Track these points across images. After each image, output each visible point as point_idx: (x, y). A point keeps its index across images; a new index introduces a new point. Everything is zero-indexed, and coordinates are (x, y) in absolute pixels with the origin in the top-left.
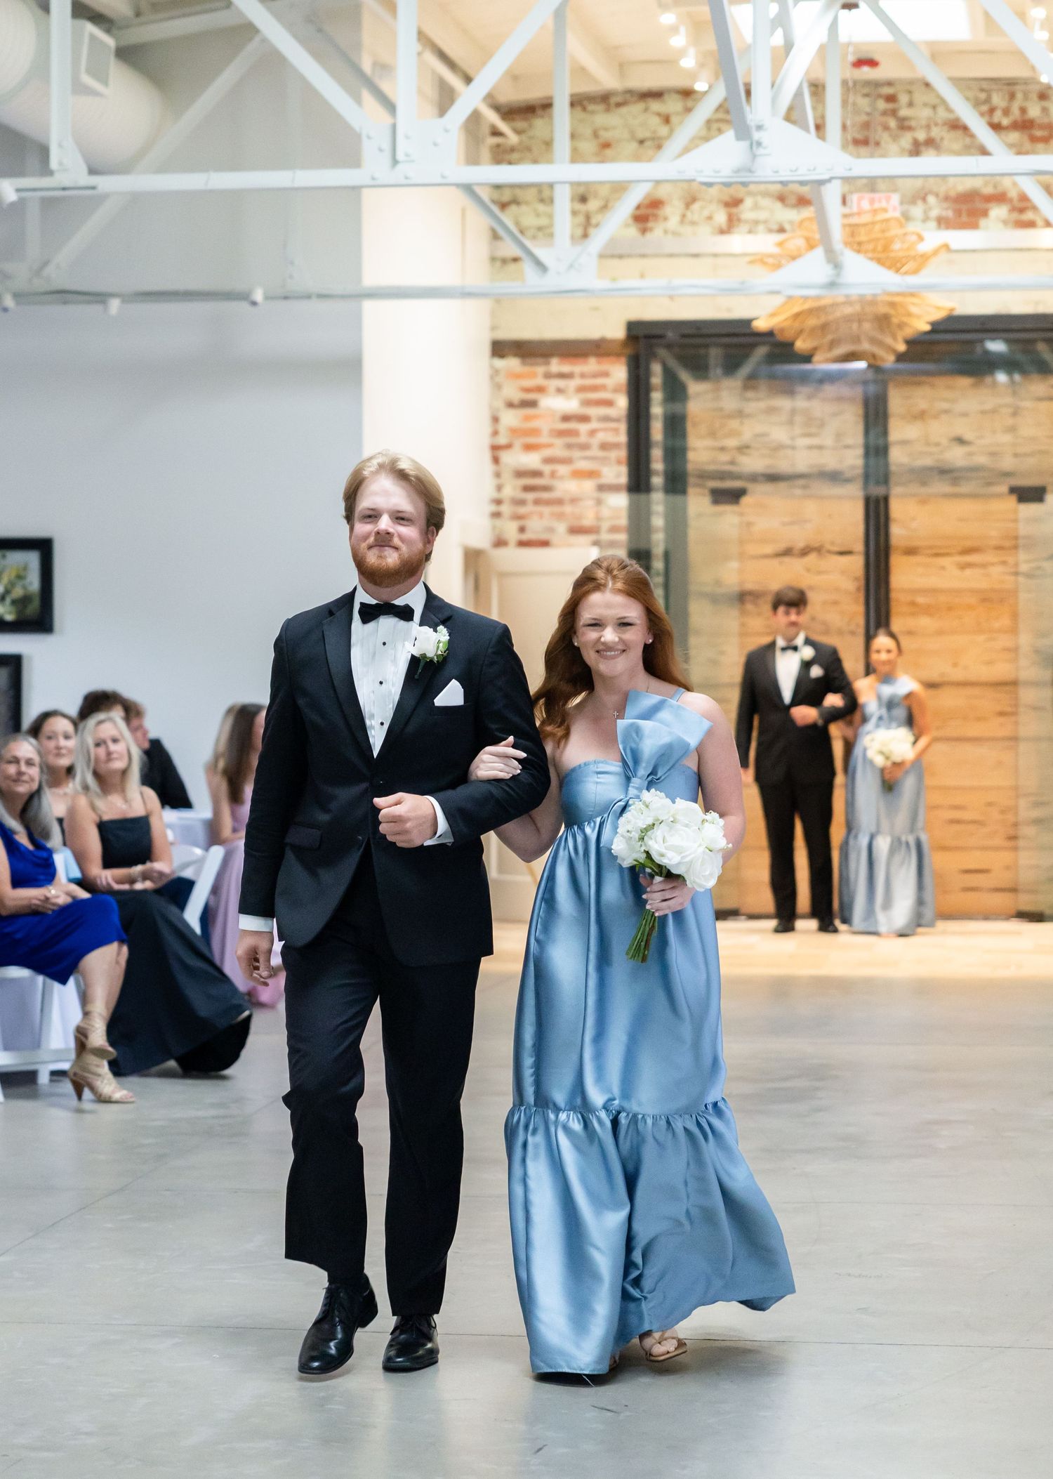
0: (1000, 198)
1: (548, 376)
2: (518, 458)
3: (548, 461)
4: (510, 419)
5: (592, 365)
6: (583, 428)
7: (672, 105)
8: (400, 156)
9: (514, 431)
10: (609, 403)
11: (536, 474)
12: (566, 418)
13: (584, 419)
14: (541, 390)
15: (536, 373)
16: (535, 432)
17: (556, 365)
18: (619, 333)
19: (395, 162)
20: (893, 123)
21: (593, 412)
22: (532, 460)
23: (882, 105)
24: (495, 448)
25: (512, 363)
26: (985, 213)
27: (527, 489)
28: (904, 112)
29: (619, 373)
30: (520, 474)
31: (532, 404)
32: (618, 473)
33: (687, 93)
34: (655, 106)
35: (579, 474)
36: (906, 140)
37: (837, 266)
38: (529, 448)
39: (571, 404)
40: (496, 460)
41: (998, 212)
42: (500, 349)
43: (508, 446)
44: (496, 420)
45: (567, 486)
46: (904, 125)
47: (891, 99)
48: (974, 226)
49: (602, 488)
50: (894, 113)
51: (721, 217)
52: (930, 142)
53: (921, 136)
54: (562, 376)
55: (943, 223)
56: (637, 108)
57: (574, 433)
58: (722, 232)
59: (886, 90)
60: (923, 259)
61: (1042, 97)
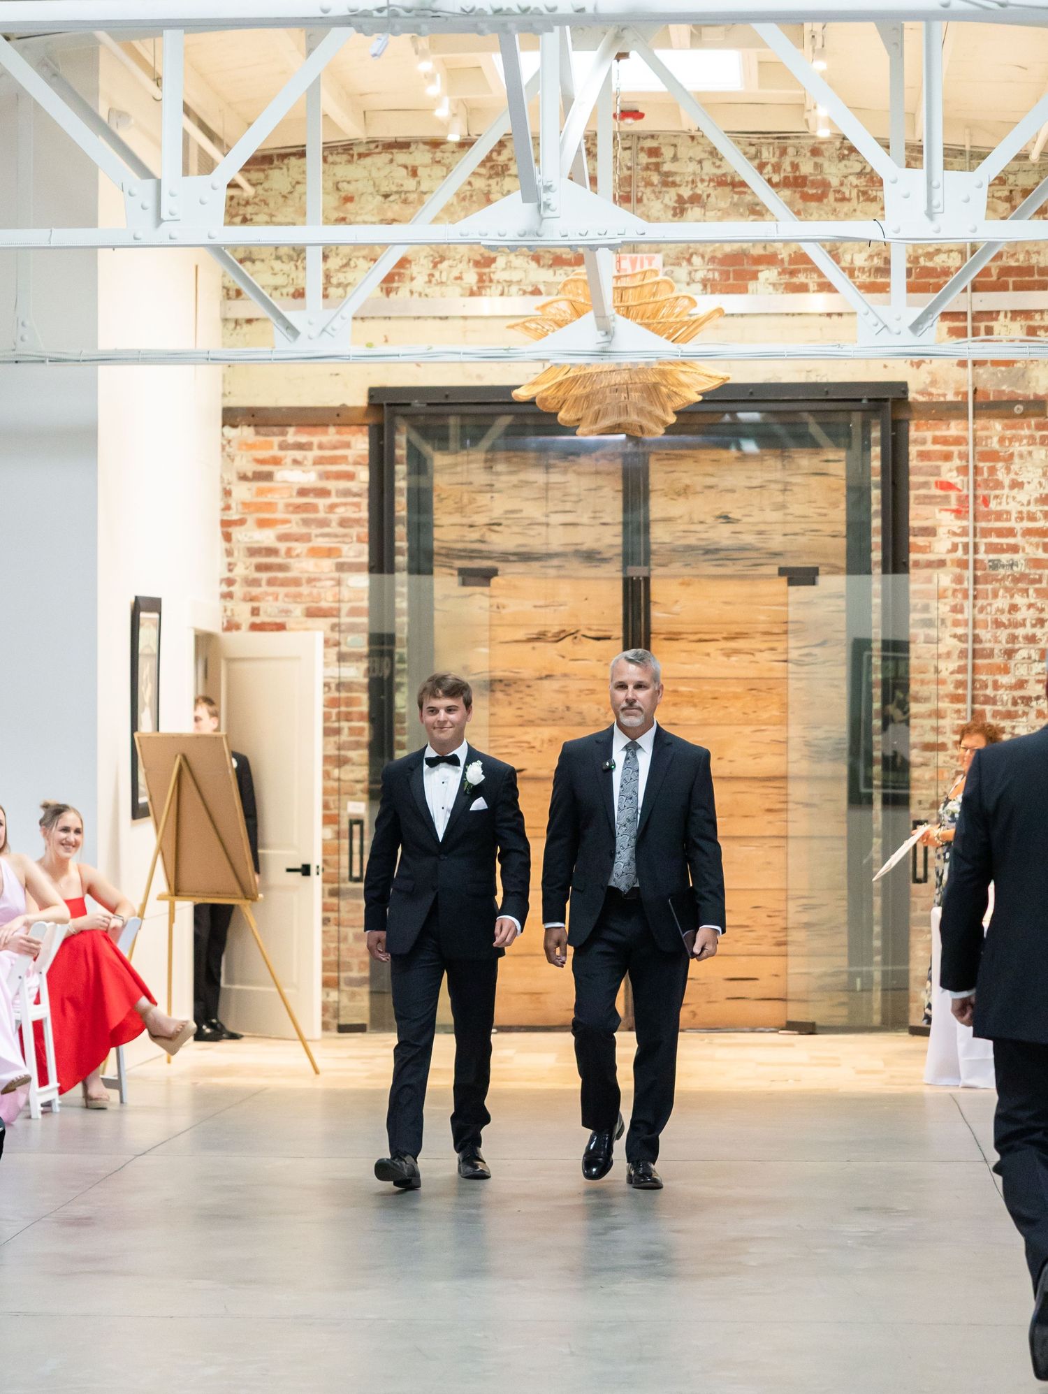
0: (770, 260)
1: (284, 446)
2: (250, 535)
3: (283, 538)
4: (243, 492)
5: (332, 435)
6: (322, 502)
7: (420, 156)
8: (165, 215)
9: (247, 506)
10: (350, 476)
11: (271, 552)
12: (303, 492)
13: (324, 493)
14: (276, 461)
15: (271, 444)
16: (270, 506)
17: (292, 436)
18: (362, 401)
19: (159, 221)
20: (655, 179)
21: (332, 485)
22: (266, 537)
23: (644, 159)
24: (226, 524)
25: (246, 433)
26: (754, 276)
27: (259, 568)
28: (667, 167)
29: (360, 444)
30: (253, 552)
31: (268, 476)
32: (359, 552)
33: (435, 144)
34: (401, 157)
35: (315, 553)
36: (670, 197)
37: (608, 332)
38: (262, 524)
39: (309, 477)
40: (228, 537)
41: (768, 274)
42: (231, 417)
43: (241, 522)
44: (227, 493)
45: (304, 566)
46: (668, 181)
47: (654, 152)
48: (743, 290)
49: (341, 567)
50: (657, 167)
51: (471, 278)
52: (695, 199)
53: (686, 192)
54: (300, 447)
55: (708, 286)
56: (382, 159)
57: (313, 508)
58: (472, 294)
59: (649, 144)
60: (694, 326)
61: (815, 152)
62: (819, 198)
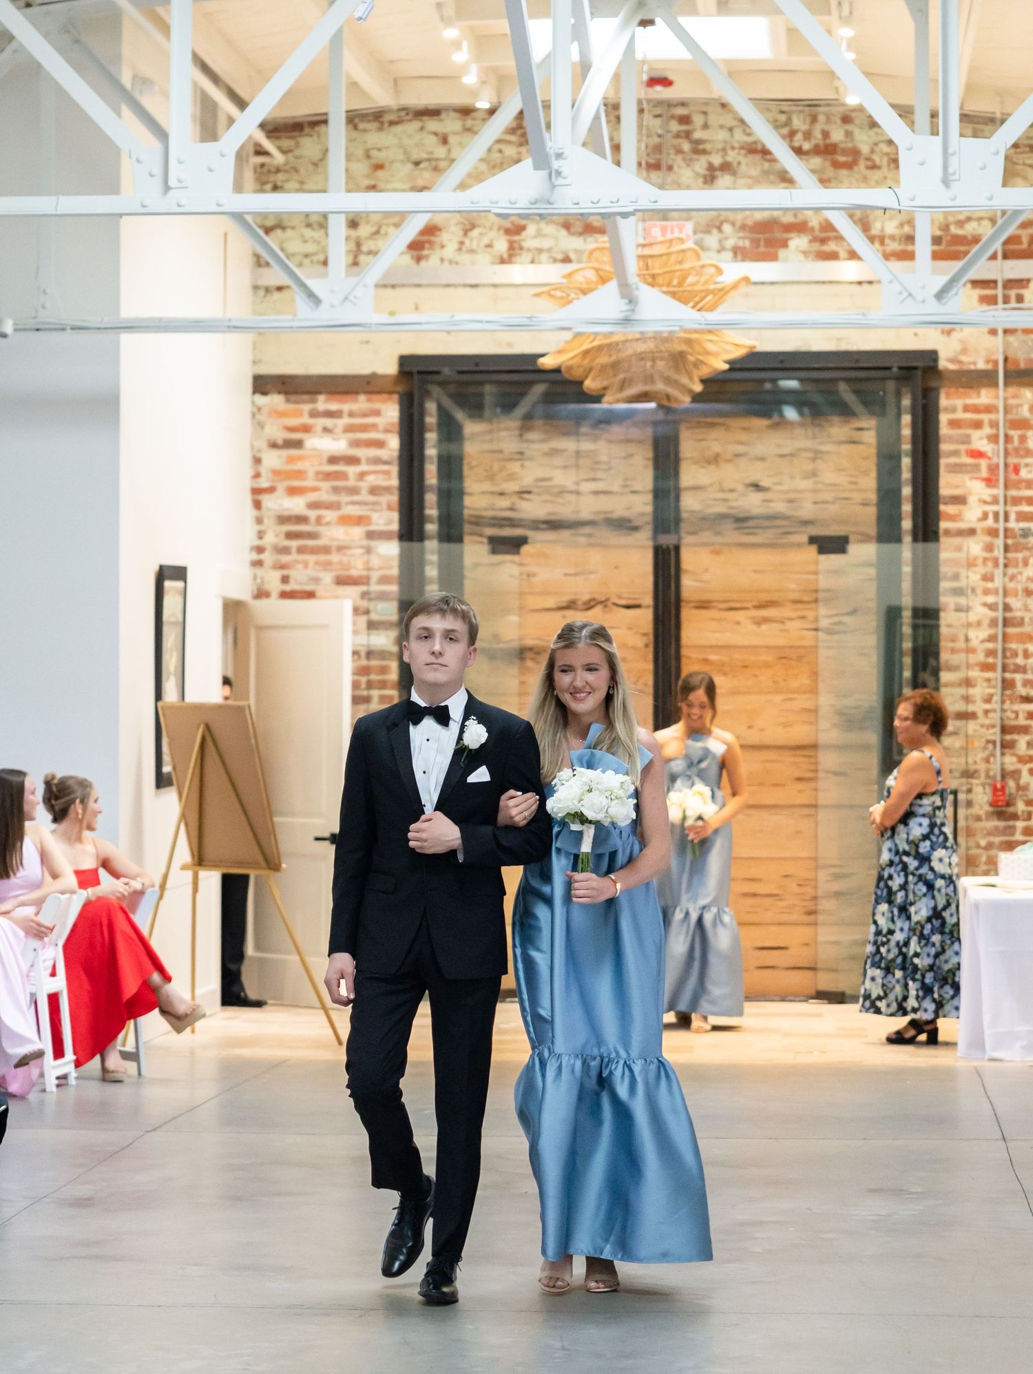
0: (800, 227)
1: (314, 414)
2: (280, 503)
3: (313, 506)
4: (273, 459)
5: (362, 403)
6: (352, 470)
7: (451, 124)
8: (172, 182)
9: (276, 473)
10: (380, 444)
11: (301, 519)
12: (333, 460)
13: (353, 461)
14: (306, 429)
15: (302, 411)
16: (300, 474)
17: (323, 403)
18: (389, 367)
19: (167, 188)
20: (686, 146)
21: (362, 453)
22: (296, 505)
23: (675, 127)
24: (256, 491)
25: (276, 400)
26: (784, 244)
27: (290, 535)
28: (697, 135)
29: (391, 412)
30: (283, 519)
31: (298, 444)
32: (389, 520)
33: (466, 112)
34: (432, 124)
35: (346, 520)
36: (701, 165)
37: (632, 301)
38: (293, 491)
39: (339, 445)
40: (257, 505)
41: (798, 242)
42: (262, 384)
43: (271, 490)
44: (257, 461)
45: (334, 533)
46: (699, 149)
47: (685, 120)
48: (773, 258)
49: (371, 535)
50: (687, 135)
51: (501, 245)
52: (726, 167)
53: (717, 160)
54: (330, 414)
55: (739, 253)
56: (413, 126)
57: (343, 476)
58: (502, 261)
59: (680, 111)
60: (722, 293)
61: (846, 119)
62: (849, 166)
